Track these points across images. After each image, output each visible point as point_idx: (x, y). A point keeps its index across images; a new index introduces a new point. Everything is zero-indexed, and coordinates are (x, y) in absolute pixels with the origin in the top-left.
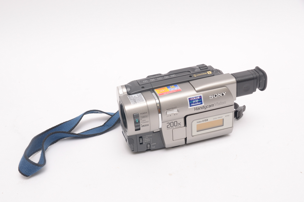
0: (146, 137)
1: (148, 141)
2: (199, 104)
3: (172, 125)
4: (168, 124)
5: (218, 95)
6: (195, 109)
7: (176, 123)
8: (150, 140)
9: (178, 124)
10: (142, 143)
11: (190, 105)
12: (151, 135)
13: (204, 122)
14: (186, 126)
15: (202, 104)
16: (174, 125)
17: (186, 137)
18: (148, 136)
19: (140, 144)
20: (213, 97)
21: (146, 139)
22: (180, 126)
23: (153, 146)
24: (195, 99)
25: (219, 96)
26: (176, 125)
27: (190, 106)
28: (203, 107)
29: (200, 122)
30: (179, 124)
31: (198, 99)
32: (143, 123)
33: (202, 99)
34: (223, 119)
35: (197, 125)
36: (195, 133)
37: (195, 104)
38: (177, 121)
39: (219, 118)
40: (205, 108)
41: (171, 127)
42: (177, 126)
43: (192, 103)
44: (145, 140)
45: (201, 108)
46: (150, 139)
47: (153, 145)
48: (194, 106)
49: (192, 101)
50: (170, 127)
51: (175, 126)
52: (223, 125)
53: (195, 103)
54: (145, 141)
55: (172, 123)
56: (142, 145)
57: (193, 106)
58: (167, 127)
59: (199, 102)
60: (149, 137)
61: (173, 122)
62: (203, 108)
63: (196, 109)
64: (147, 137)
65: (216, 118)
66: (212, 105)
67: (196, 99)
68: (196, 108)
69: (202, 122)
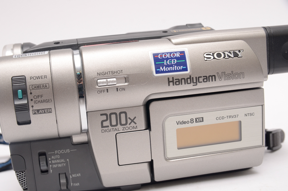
0: (54, 155)
1: (60, 165)
2: (180, 71)
3: (114, 123)
4: (104, 118)
5: (224, 54)
6: (169, 82)
7: (123, 116)
8: (66, 162)
9: (129, 121)
10: (47, 171)
11: (156, 69)
12: (68, 151)
13: (195, 124)
14: (150, 130)
15: (186, 70)
16: (119, 121)
17: (152, 160)
18: (61, 152)
19: (43, 172)
20: (212, 57)
21: (57, 159)
22: (135, 126)
23: (75, 180)
24: (168, 56)
25: (227, 57)
26: (123, 122)
27: (157, 72)
28: (190, 78)
29: (184, 123)
30: (132, 121)
31: (177, 58)
32: (35, 102)
33: (185, 60)
34: (240, 122)
35: (178, 130)
36: (172, 151)
37: (169, 69)
38: (125, 113)
39: (230, 117)
40: (195, 81)
41: (111, 125)
42: (128, 125)
43: (163, 65)
44: (53, 162)
45: (183, 81)
46: (65, 160)
47: (73, 178)
48: (166, 72)
49: (163, 60)
50: (110, 127)
51: (121, 125)
52: (240, 140)
53: (168, 66)
54: (55, 166)
55: (113, 117)
56: (45, 175)
57: (163, 72)
58: (102, 127)
59: (178, 64)
60: (62, 156)
61: (115, 114)
62: (189, 80)
63: (173, 81)
64: (57, 154)
65: (223, 118)
66: (212, 76)
67: (172, 58)
68: (171, 80)
69: (190, 125)
